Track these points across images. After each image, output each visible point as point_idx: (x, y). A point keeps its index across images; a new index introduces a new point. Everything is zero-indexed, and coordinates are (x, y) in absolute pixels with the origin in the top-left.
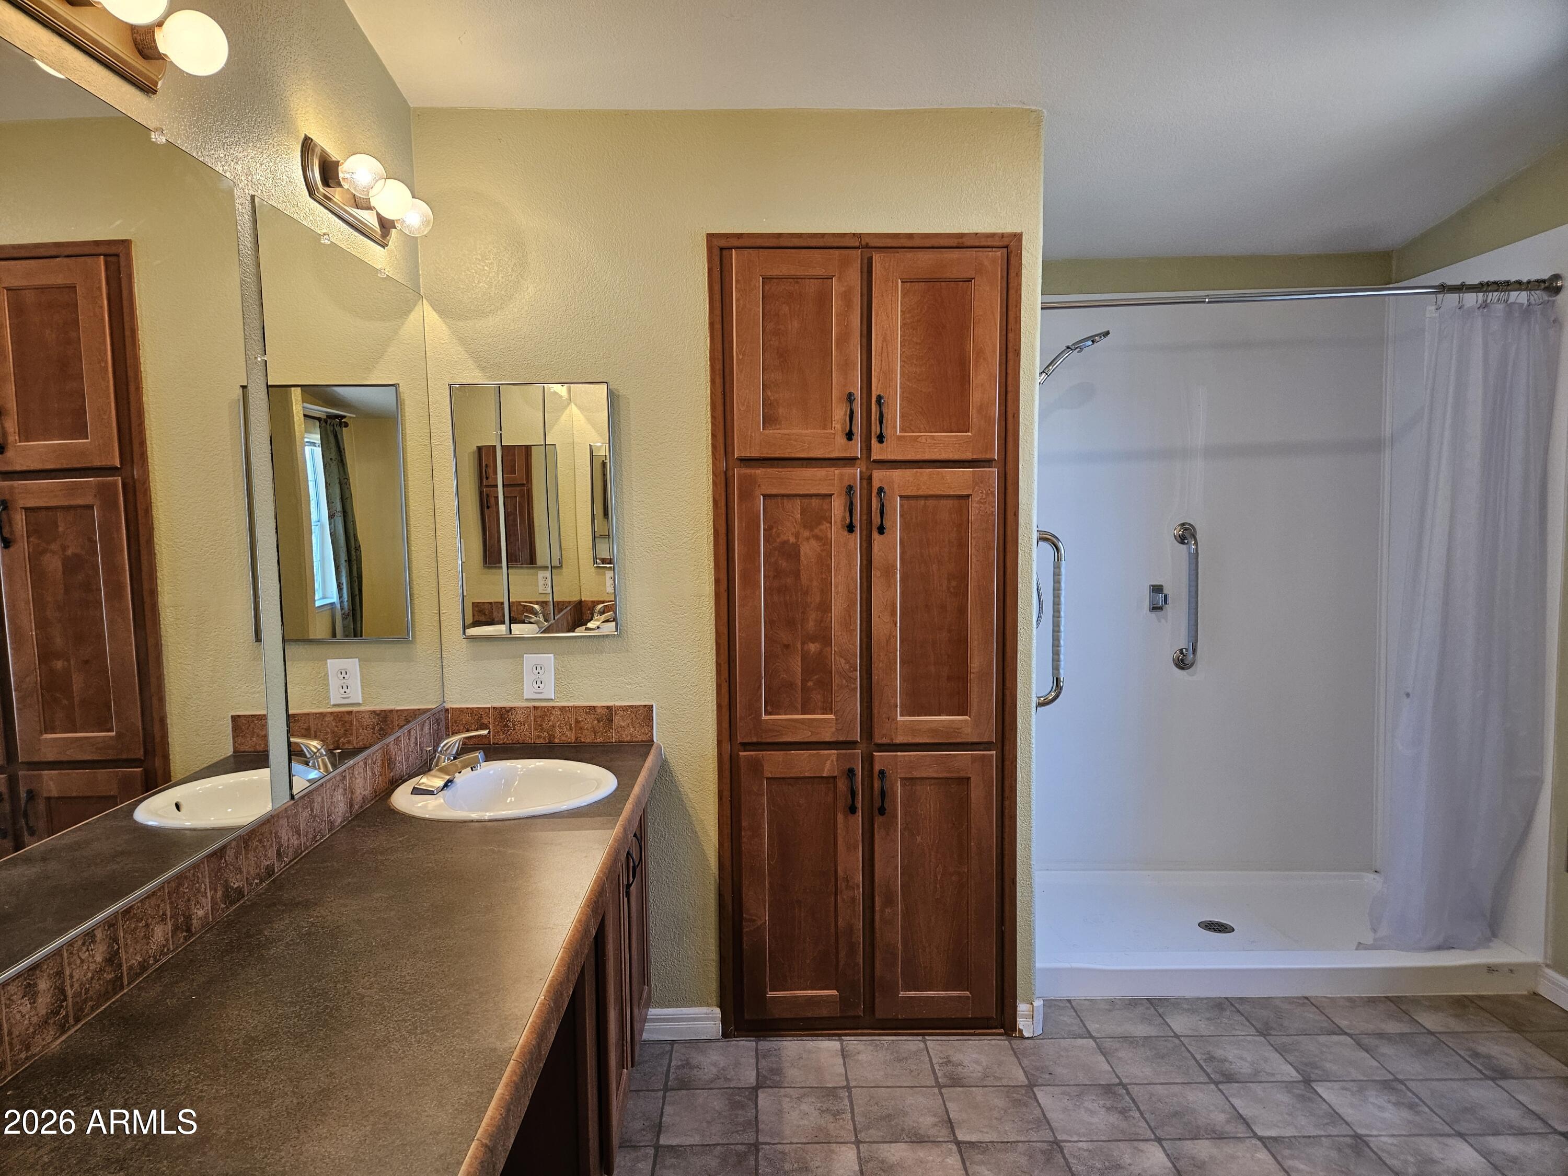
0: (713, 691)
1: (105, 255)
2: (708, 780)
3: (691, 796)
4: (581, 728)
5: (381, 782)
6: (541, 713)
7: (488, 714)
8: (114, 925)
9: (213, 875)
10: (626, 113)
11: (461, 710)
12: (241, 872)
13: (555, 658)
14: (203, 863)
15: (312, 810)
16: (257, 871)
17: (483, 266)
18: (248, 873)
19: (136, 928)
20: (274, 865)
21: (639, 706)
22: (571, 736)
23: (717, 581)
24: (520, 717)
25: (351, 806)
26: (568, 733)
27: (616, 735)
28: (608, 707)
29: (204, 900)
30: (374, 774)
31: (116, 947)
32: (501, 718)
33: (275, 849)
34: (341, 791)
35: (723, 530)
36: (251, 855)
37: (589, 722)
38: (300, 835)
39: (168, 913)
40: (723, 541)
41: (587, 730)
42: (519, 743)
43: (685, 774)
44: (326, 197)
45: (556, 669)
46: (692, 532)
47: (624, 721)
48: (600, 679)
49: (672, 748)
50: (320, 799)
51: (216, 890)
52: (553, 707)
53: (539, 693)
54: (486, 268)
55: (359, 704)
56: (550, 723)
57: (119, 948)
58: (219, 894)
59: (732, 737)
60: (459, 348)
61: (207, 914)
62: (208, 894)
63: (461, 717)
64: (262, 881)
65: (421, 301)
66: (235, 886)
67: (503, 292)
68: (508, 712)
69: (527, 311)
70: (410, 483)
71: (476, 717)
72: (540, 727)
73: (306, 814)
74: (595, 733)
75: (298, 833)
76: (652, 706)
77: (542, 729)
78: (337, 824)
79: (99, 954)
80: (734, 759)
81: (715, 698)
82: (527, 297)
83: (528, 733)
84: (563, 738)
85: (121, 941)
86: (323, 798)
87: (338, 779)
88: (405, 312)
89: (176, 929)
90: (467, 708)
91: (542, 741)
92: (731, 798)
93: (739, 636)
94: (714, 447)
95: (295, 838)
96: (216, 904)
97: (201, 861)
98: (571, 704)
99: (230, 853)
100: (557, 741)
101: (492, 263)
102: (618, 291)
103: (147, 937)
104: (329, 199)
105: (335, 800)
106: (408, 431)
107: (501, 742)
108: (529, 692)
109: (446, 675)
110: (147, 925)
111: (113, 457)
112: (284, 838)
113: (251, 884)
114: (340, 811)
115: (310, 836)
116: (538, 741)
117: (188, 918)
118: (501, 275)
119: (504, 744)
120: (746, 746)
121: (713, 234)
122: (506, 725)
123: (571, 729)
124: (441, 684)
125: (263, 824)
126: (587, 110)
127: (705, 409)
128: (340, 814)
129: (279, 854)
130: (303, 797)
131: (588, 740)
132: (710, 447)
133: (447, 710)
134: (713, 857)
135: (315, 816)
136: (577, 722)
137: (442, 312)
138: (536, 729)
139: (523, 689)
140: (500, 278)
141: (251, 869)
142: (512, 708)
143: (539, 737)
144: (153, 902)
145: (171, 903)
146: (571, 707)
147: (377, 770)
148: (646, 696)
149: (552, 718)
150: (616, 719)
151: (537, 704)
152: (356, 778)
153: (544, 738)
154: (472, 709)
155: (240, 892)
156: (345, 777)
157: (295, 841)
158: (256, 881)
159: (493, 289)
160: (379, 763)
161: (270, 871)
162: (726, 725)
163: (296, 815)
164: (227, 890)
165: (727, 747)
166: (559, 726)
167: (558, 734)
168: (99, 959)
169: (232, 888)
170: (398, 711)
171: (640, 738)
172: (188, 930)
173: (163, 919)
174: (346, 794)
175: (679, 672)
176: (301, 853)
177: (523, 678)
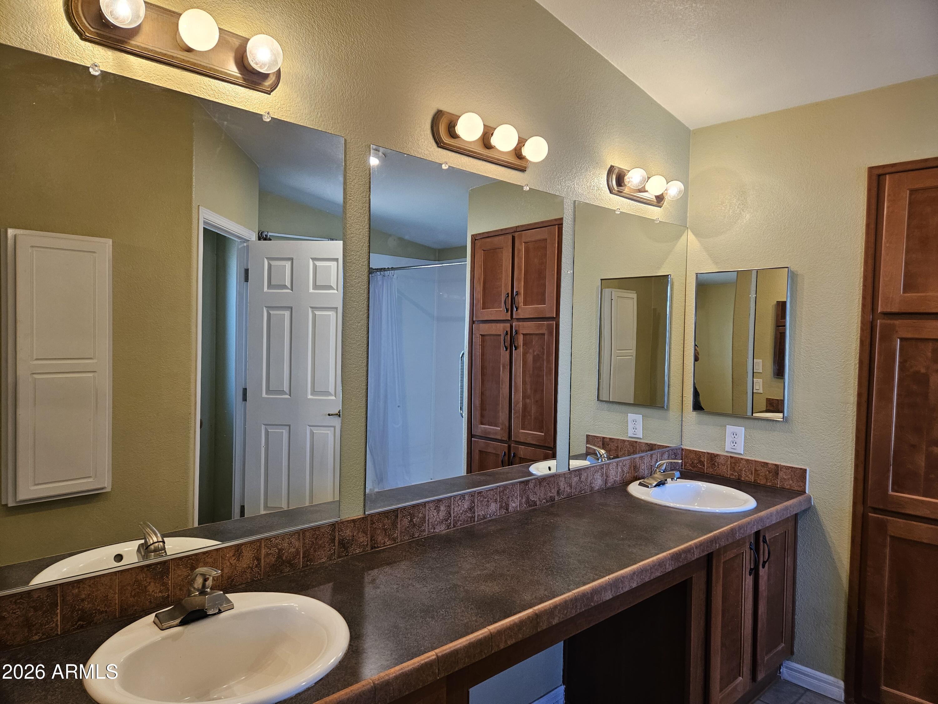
0: (852, 468)
1: (558, 225)
2: (844, 527)
3: (832, 534)
4: (758, 475)
5: (628, 476)
6: (735, 461)
7: (704, 456)
8: (473, 496)
9: (521, 491)
10: (817, 104)
11: (690, 451)
12: (536, 495)
13: (745, 430)
14: (517, 484)
15: (580, 478)
16: (545, 496)
17: (722, 207)
18: (540, 496)
19: (483, 501)
20: (555, 497)
21: (797, 468)
22: (752, 478)
23: (859, 395)
24: (721, 461)
25: (606, 483)
26: (750, 476)
27: (780, 483)
28: (776, 465)
29: (516, 500)
30: (623, 471)
31: (473, 505)
32: (711, 459)
33: (556, 489)
34: (599, 474)
35: (866, 362)
36: (543, 488)
37: (763, 471)
38: (571, 488)
39: (498, 499)
40: (866, 368)
41: (762, 476)
42: (720, 476)
43: (827, 518)
44: (619, 191)
45: (745, 437)
46: (844, 360)
47: (786, 475)
48: (772, 447)
49: (820, 500)
50: (585, 474)
51: (522, 498)
52: (742, 459)
53: (734, 449)
54: (723, 208)
55: (640, 438)
56: (740, 468)
57: (474, 506)
58: (524, 500)
59: (864, 502)
60: (705, 253)
61: (517, 506)
62: (518, 498)
63: (690, 455)
64: (547, 502)
65: (687, 231)
66: (532, 499)
67: (731, 220)
68: (715, 456)
69: (744, 229)
70: (673, 326)
71: (698, 456)
72: (733, 469)
73: (576, 479)
74: (767, 479)
75: (571, 486)
76: (806, 470)
77: (734, 470)
78: (596, 489)
79: (466, 505)
80: (864, 517)
81: (853, 473)
82: (745, 221)
83: (726, 471)
84: (747, 478)
85: (476, 503)
86: (588, 474)
87: (598, 467)
88: (678, 237)
89: (501, 507)
90: (694, 450)
91: (734, 477)
92: (861, 543)
93: (873, 434)
94: (864, 306)
95: (568, 488)
96: (522, 504)
97: (516, 483)
98: (753, 459)
99: (531, 485)
100: (743, 479)
101: (726, 205)
102: (802, 211)
103: (488, 506)
104: (621, 192)
105: (595, 477)
106: (674, 299)
107: (710, 473)
108: (728, 447)
109: (683, 430)
110: (488, 501)
111: (553, 313)
112: (562, 487)
113: (541, 501)
114: (598, 483)
115: (578, 490)
116: (731, 477)
117: (507, 505)
118: (731, 211)
119: (712, 474)
120: (875, 510)
121: (873, 167)
122: (714, 464)
123: (752, 474)
124: (681, 435)
125: (551, 477)
126: (791, 108)
127: (859, 280)
128: (598, 485)
129: (558, 493)
130: (575, 471)
131: (762, 483)
132: (861, 305)
133: (682, 449)
134: (845, 579)
135: (582, 482)
136: (756, 470)
137: (696, 235)
138: (730, 470)
139: (725, 445)
140: (730, 213)
141: (542, 495)
142: (718, 455)
143: (732, 474)
144: (492, 492)
145: (500, 496)
146: (753, 461)
147: (626, 469)
148: (803, 463)
149: (741, 465)
150: (781, 474)
151: (732, 455)
152: (610, 470)
153: (736, 476)
154: (696, 451)
155: (535, 503)
156: (603, 468)
157: (568, 489)
158: (544, 501)
159: (726, 219)
160: (628, 466)
161: (552, 499)
162: (860, 492)
163: (570, 478)
164: (528, 500)
165: (860, 508)
166: (745, 471)
167: (743, 475)
168: (466, 507)
169: (531, 500)
170: (658, 445)
171: (796, 488)
172: (507, 510)
173: (496, 501)
174: (603, 476)
175: (828, 451)
176: (571, 496)
177: (725, 439)
